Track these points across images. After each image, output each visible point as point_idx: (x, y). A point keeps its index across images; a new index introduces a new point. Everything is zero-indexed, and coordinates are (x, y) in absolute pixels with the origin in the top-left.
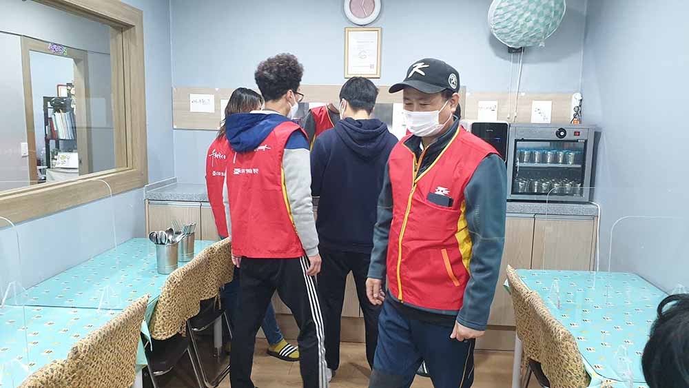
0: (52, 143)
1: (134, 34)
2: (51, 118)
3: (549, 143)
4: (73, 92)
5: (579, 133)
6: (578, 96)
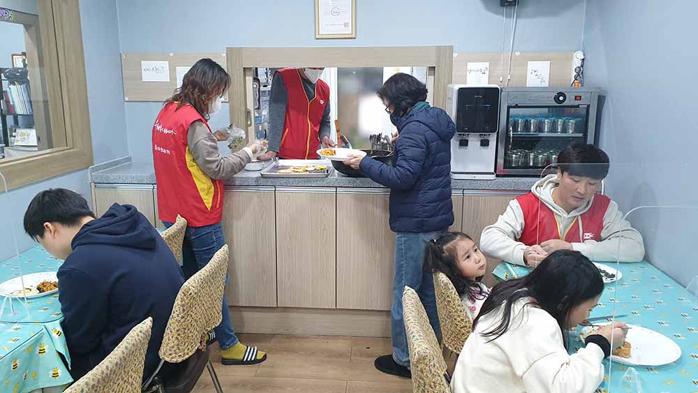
0: (10, 120)
2: (6, 92)
3: (546, 110)
4: (27, 61)
5: (581, 97)
6: (580, 55)
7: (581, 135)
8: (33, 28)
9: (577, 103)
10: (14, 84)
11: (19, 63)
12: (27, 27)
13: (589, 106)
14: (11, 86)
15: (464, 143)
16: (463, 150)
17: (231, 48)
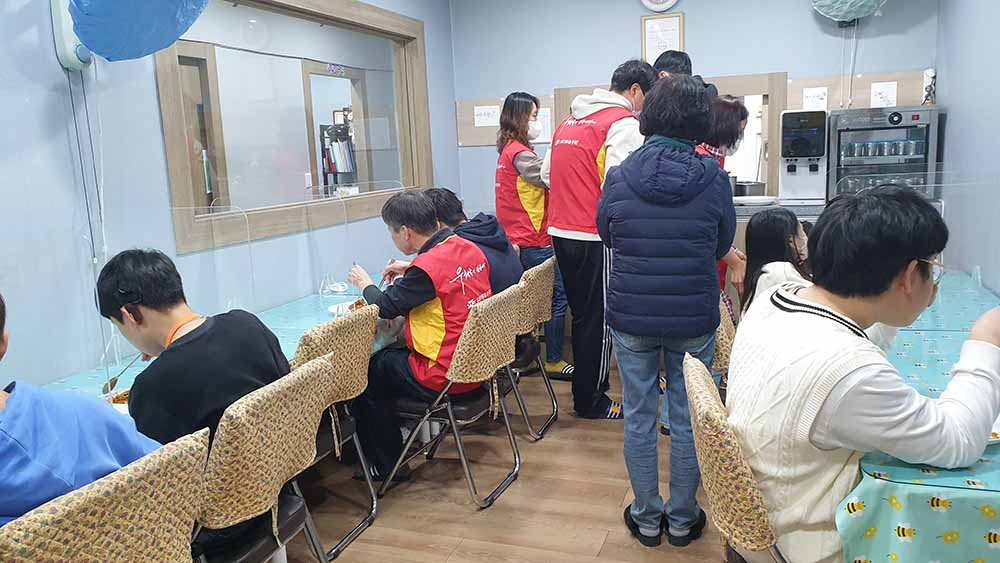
0: (330, 177)
1: (416, 48)
2: (328, 149)
4: (350, 117)
5: (918, 116)
6: (930, 73)
7: (922, 156)
8: (359, 83)
9: (914, 122)
10: (337, 141)
11: (340, 120)
12: (354, 82)
13: (928, 126)
14: (334, 143)
15: (792, 169)
16: (791, 177)
17: (559, 89)
